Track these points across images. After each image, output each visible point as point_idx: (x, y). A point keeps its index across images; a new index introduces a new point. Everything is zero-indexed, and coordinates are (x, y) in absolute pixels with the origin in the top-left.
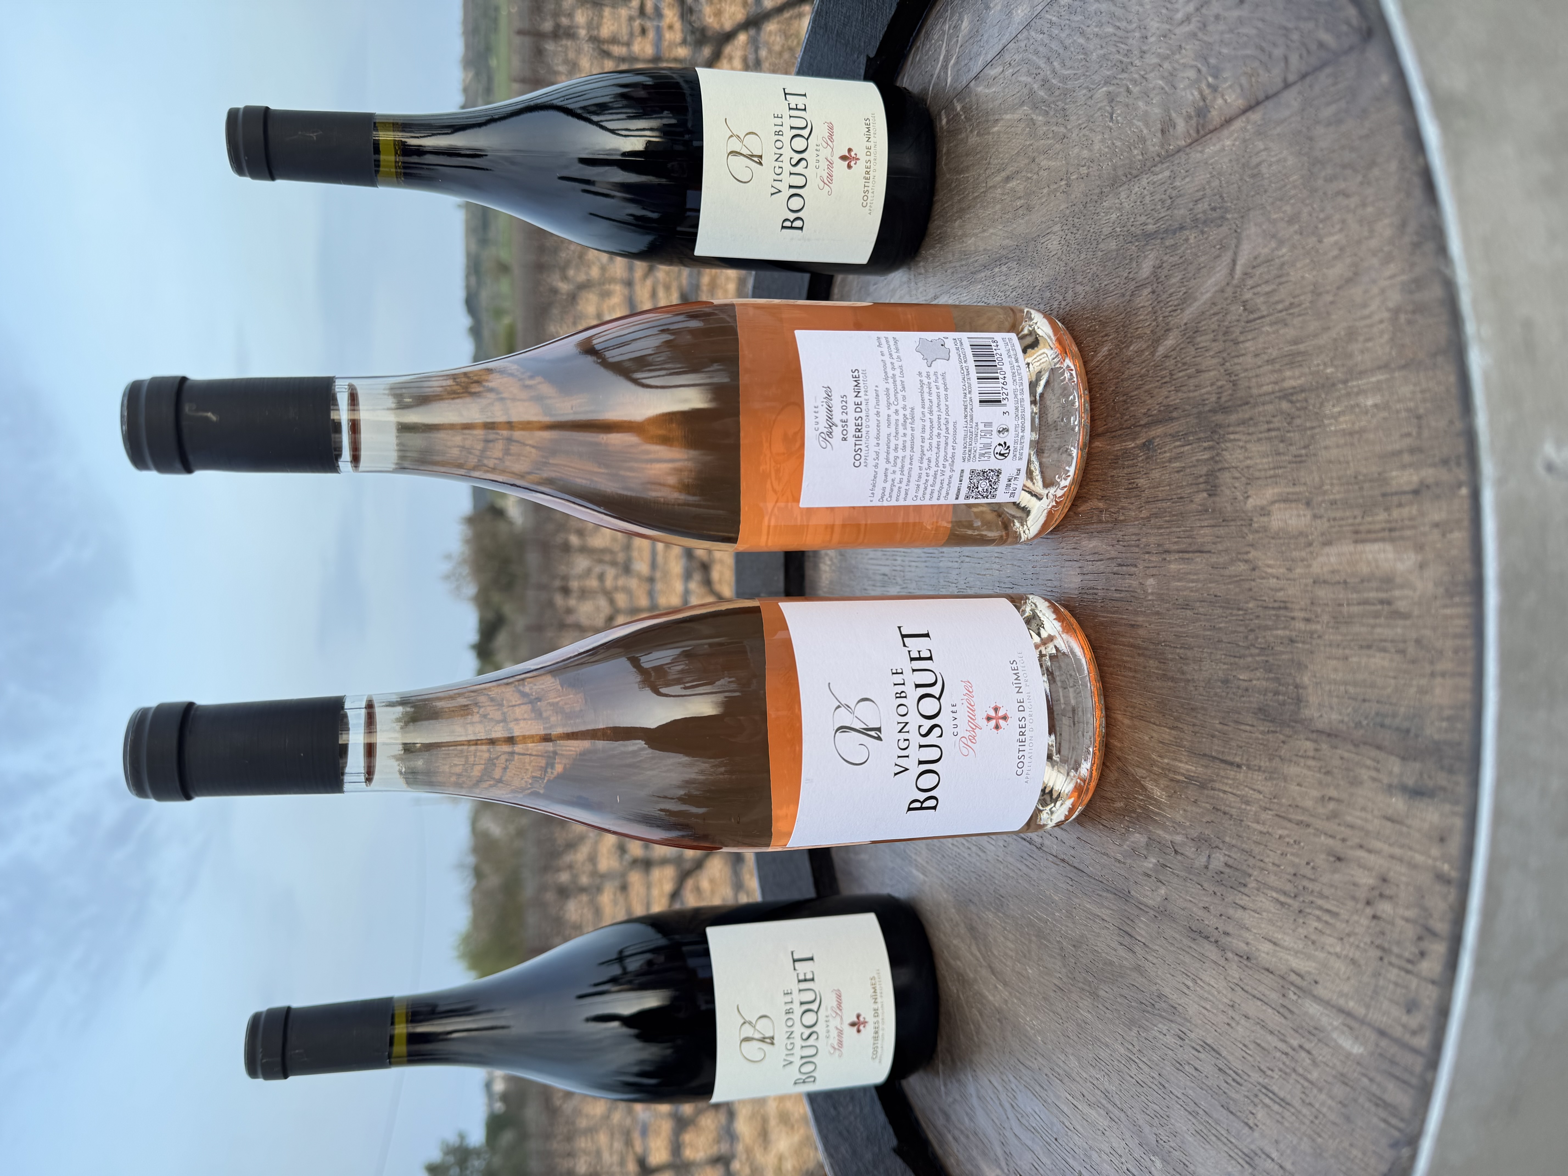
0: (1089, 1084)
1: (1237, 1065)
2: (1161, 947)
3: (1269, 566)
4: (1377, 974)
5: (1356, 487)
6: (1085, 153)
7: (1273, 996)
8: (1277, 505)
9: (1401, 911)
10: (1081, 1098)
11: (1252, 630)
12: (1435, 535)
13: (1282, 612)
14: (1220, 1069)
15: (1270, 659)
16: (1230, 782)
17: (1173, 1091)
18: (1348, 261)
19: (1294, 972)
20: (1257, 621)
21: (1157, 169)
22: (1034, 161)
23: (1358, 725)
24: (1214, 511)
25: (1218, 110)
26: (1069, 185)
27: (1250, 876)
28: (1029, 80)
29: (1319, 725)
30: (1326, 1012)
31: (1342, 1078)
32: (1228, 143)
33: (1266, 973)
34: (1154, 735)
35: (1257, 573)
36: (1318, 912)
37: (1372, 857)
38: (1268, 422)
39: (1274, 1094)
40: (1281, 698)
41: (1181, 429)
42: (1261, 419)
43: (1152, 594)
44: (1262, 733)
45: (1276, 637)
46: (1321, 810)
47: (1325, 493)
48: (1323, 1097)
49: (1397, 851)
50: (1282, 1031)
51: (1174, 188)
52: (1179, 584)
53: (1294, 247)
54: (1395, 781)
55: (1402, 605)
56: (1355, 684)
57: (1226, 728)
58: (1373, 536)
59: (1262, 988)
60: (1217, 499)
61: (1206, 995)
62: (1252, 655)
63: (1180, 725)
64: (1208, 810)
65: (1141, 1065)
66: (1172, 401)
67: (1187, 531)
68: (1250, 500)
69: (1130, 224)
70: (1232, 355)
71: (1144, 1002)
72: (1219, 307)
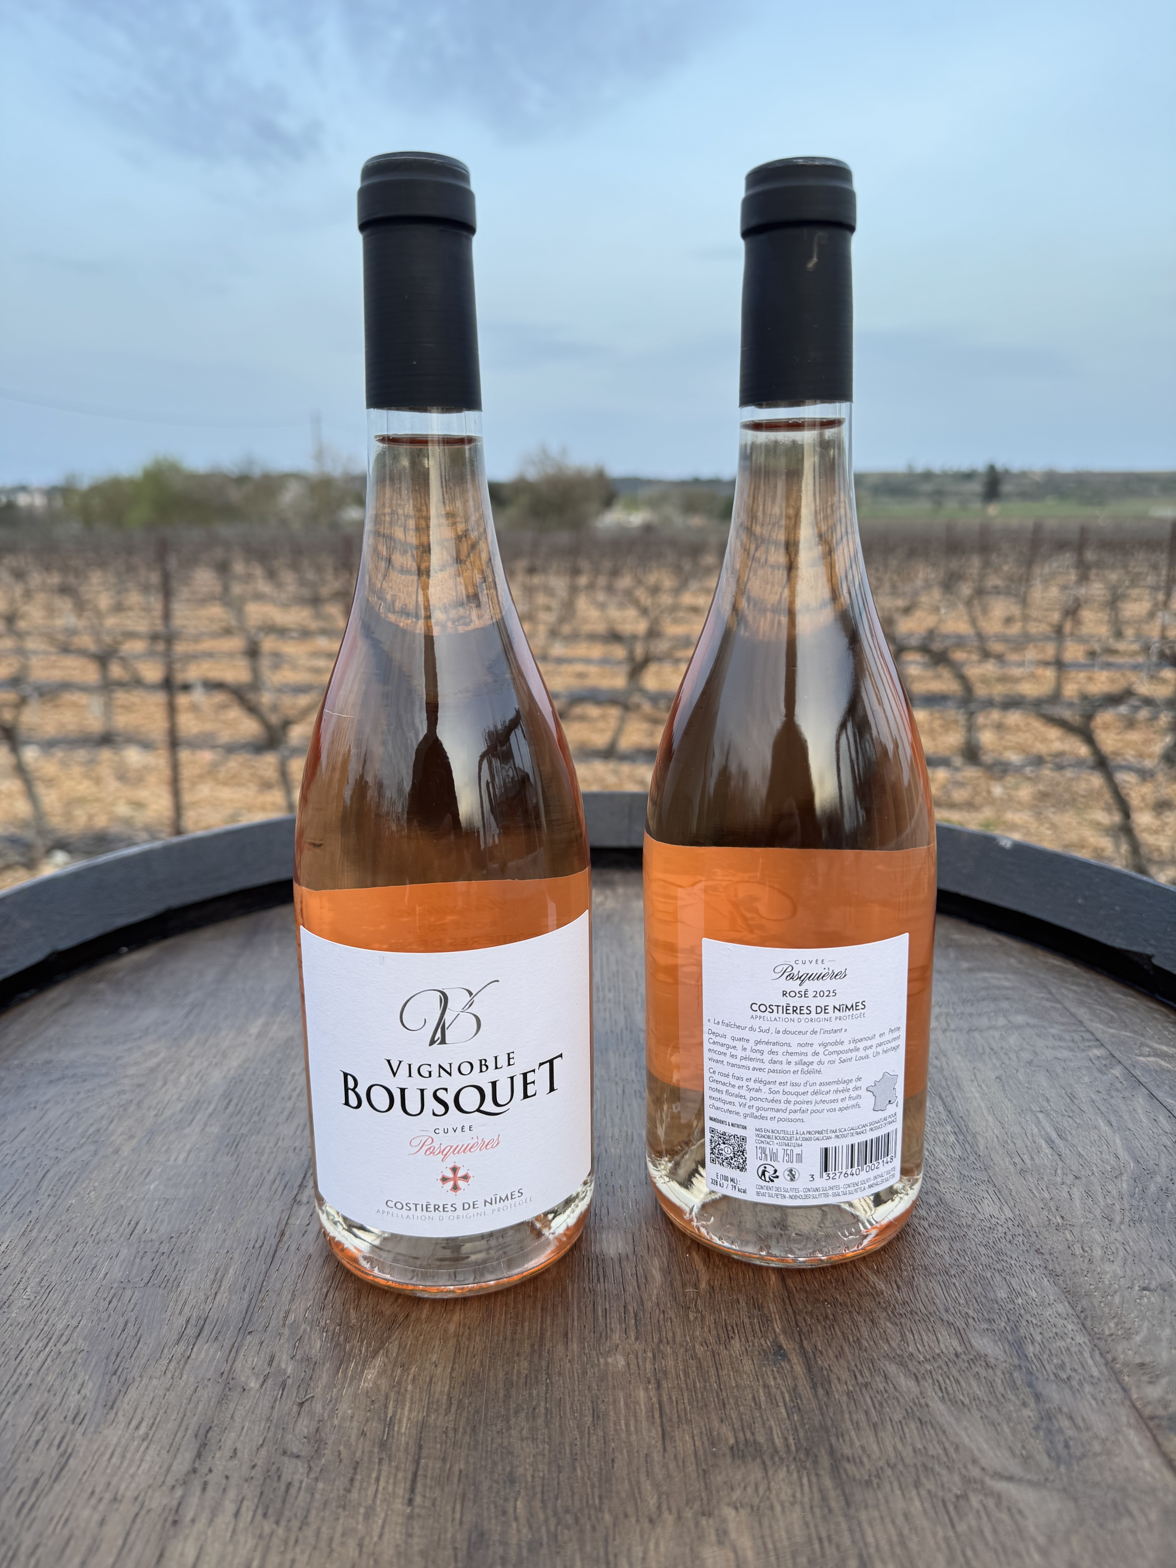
0: (19, 1276)
2: (186, 1384)
3: (657, 1545)
6: (1098, 1252)
8: (731, 1555)
11: (577, 1520)
14: (37, 1481)
15: (544, 1551)
16: (390, 1488)
17: (11, 1406)
20: (588, 1527)
21: (1098, 1358)
22: (1076, 1178)
24: (714, 1455)
26: (1058, 1227)
27: (277, 1523)
28: (1164, 1169)
32: (1147, 1465)
33: (157, 1554)
34: (439, 1370)
35: (646, 1525)
38: (829, 1538)
41: (805, 1401)
42: (832, 1527)
43: (607, 1364)
44: (454, 1540)
45: (572, 1559)
51: (1080, 1383)
52: (622, 1403)
57: (456, 1480)
59: (139, 1546)
60: (729, 1460)
61: (129, 1456)
62: (547, 1519)
63: (453, 1409)
64: (354, 1454)
65: (43, 1356)
66: (836, 1387)
67: (686, 1414)
68: (733, 1513)
69: (1030, 1319)
70: (902, 1479)
71: (119, 1359)
72: (955, 1456)
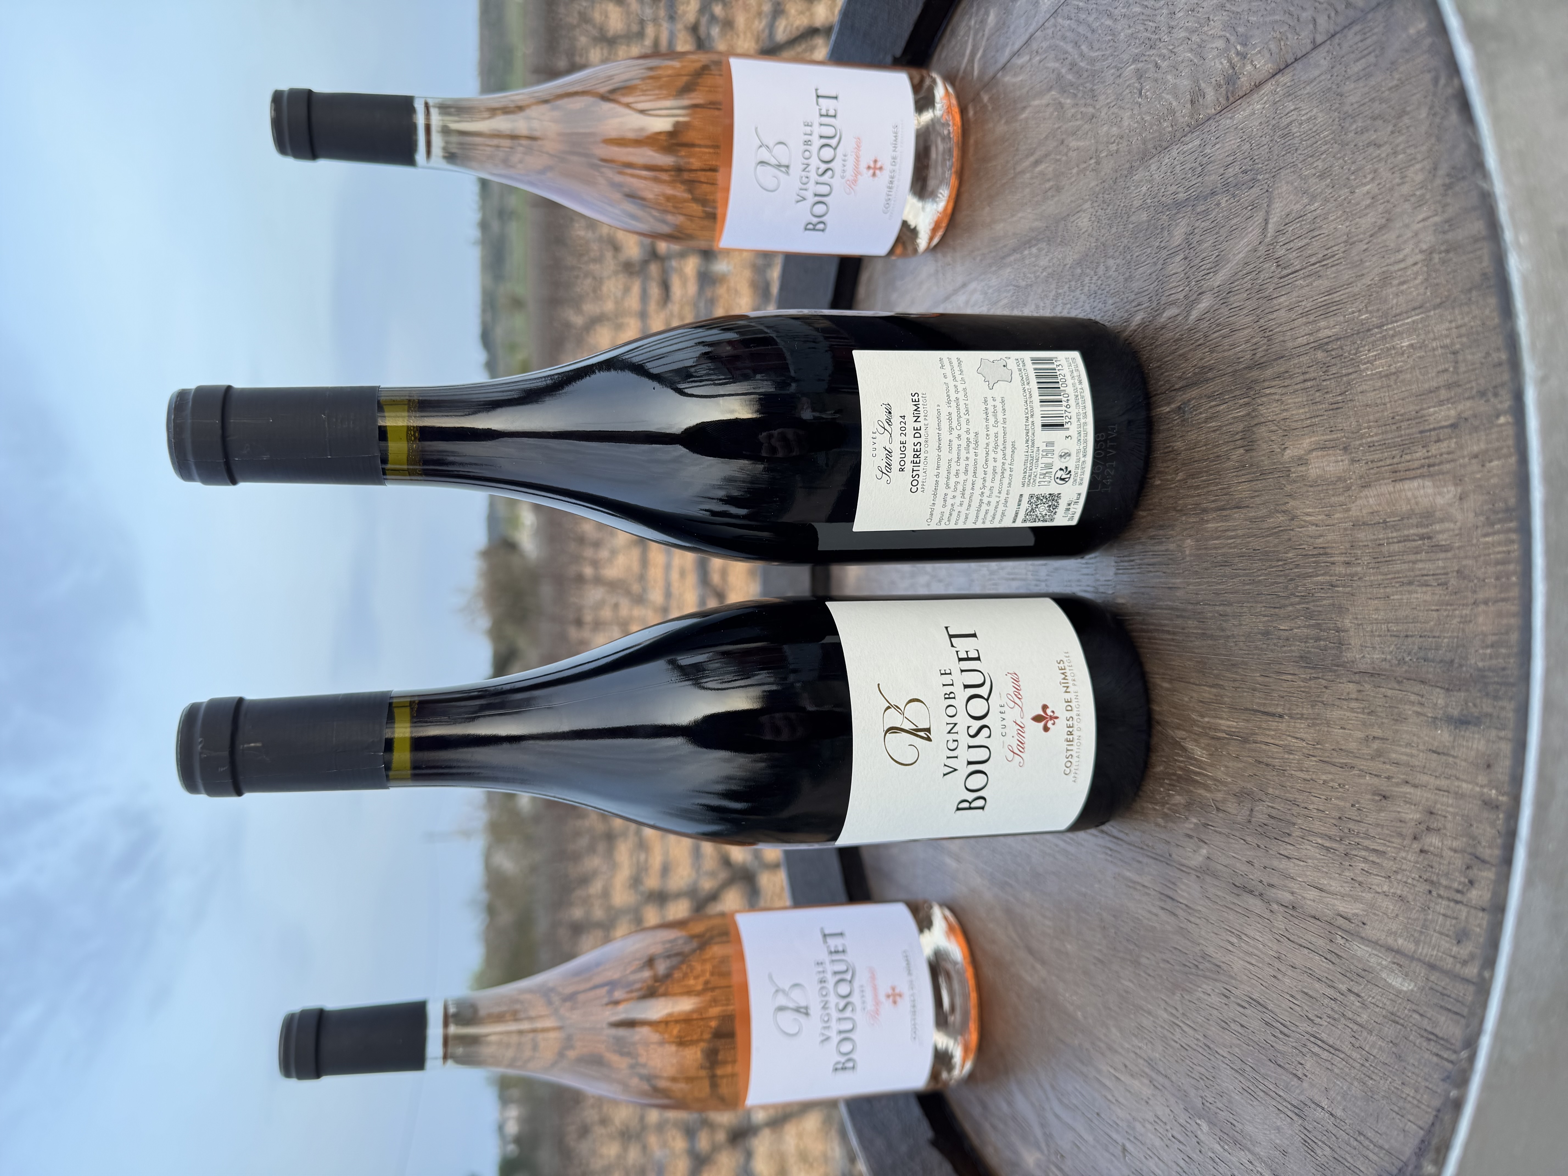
0: (1132, 1054)
1: (1285, 1017)
2: (1204, 907)
3: (1307, 514)
4: (1425, 909)
5: (1394, 427)
6: (1115, 130)
7: (1321, 942)
8: (1314, 453)
9: (1448, 842)
10: (1123, 1069)
11: (1292, 580)
12: (1475, 466)
13: (1322, 558)
14: (1267, 1023)
15: (1311, 606)
16: (1272, 733)
17: (1219, 1051)
18: (1381, 209)
19: (1341, 916)
20: (1296, 570)
21: (1187, 139)
22: (1062, 142)
23: (1401, 662)
24: (1251, 466)
25: (1248, 74)
26: (1098, 163)
27: (1294, 824)
28: (1057, 65)
29: (1362, 667)
30: (1376, 953)
31: (1393, 1018)
32: (1258, 106)
33: (1313, 920)
34: (1194, 695)
35: (1295, 523)
36: (1363, 853)
37: (1418, 792)
38: (1304, 373)
39: (1323, 1042)
40: (1322, 643)
41: (1216, 389)
42: (1297, 370)
43: (1190, 555)
44: (1304, 680)
45: (1316, 584)
46: (1365, 751)
47: (1362, 437)
48: (1373, 1038)
49: (1443, 783)
50: (1330, 977)
51: (1205, 156)
52: (1217, 542)
53: (1326, 200)
54: (1440, 713)
55: (1442, 539)
56: (1397, 621)
57: (1267, 679)
58: (1411, 474)
59: (1309, 936)
60: (1254, 454)
61: (1251, 950)
62: (1292, 605)
63: (1221, 683)
64: (1251, 763)
65: (1185, 1028)
66: (1206, 362)
67: (1224, 489)
68: (1288, 451)
69: (1161, 194)
70: (1267, 311)
71: (1188, 964)
72: (1252, 266)
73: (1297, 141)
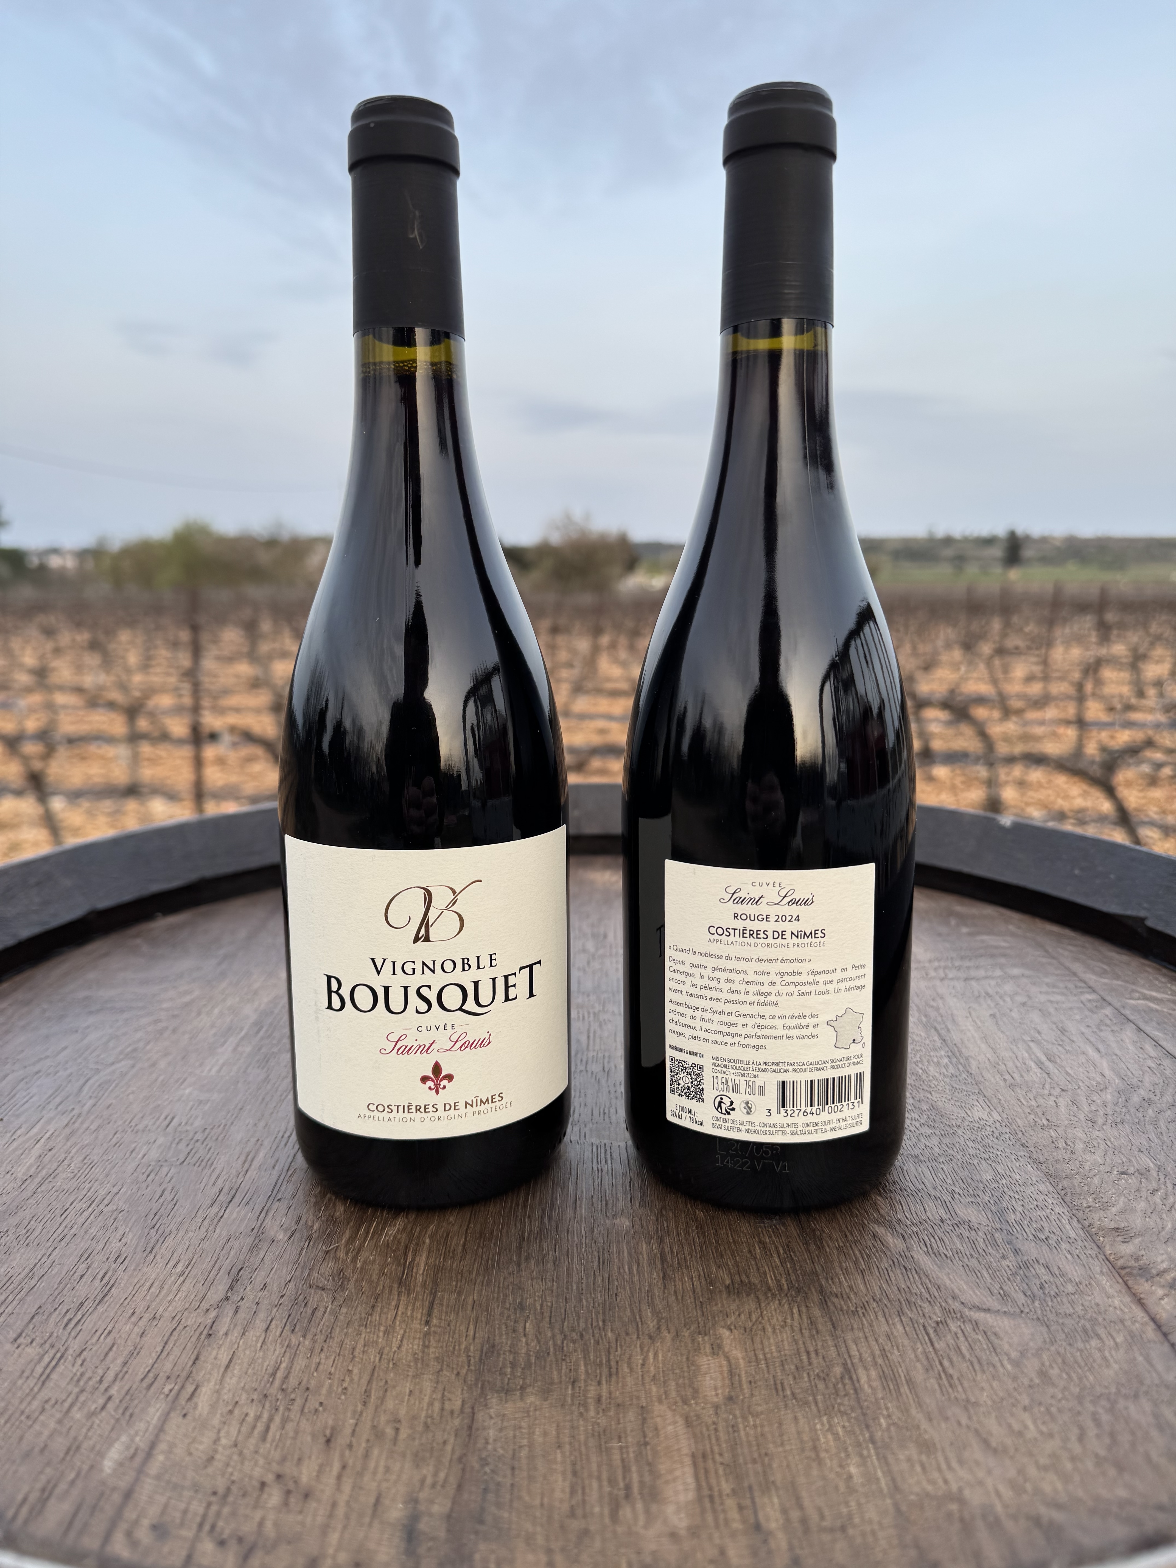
0: (63, 1156)
1: (88, 1325)
2: (219, 1236)
3: (656, 1355)
4: (196, 1488)
5: (756, 1455)
6: (1080, 1146)
7: (168, 1366)
8: (725, 1363)
9: (271, 1517)
10: (48, 1147)
11: (582, 1336)
12: (712, 1552)
13: (605, 1370)
14: (82, 1304)
15: (552, 1357)
16: (409, 1313)
17: (57, 1250)
18: (1008, 1441)
19: (196, 1390)
20: (592, 1341)
21: (1075, 1222)
22: (1063, 1090)
23: (484, 1462)
24: (711, 1292)
25: (1151, 1290)
26: (1043, 1128)
27: (304, 1337)
28: (1147, 1084)
29: (480, 1416)
30: (151, 1428)
31: (74, 1448)
32: (1117, 1302)
33: (193, 1357)
34: (456, 1228)
35: (647, 1340)
36: (266, 1415)
37: (332, 1481)
38: (816, 1351)
39: (54, 1367)
40: (509, 1370)
41: (797, 1254)
42: (820, 1344)
44: (467, 1349)
45: (577, 1364)
46: (383, 1418)
47: (745, 1418)
48: (52, 1425)
49: (341, 1511)
50: (127, 1376)
51: (1058, 1242)
52: (626, 1254)
53: (1015, 1379)
54: (422, 1507)
55: (626, 1512)
56: (531, 1458)
57: (469, 1308)
58: (702, 1476)
59: (176, 1352)
60: (724, 1295)
61: (166, 1287)
62: (554, 1336)
63: (468, 1256)
64: (376, 1288)
65: (86, 1214)
66: (827, 1243)
67: (685, 1261)
68: (727, 1333)
69: (1012, 1195)
70: (886, 1310)
71: (157, 1217)
72: (936, 1294)
73: (1080, 1345)
